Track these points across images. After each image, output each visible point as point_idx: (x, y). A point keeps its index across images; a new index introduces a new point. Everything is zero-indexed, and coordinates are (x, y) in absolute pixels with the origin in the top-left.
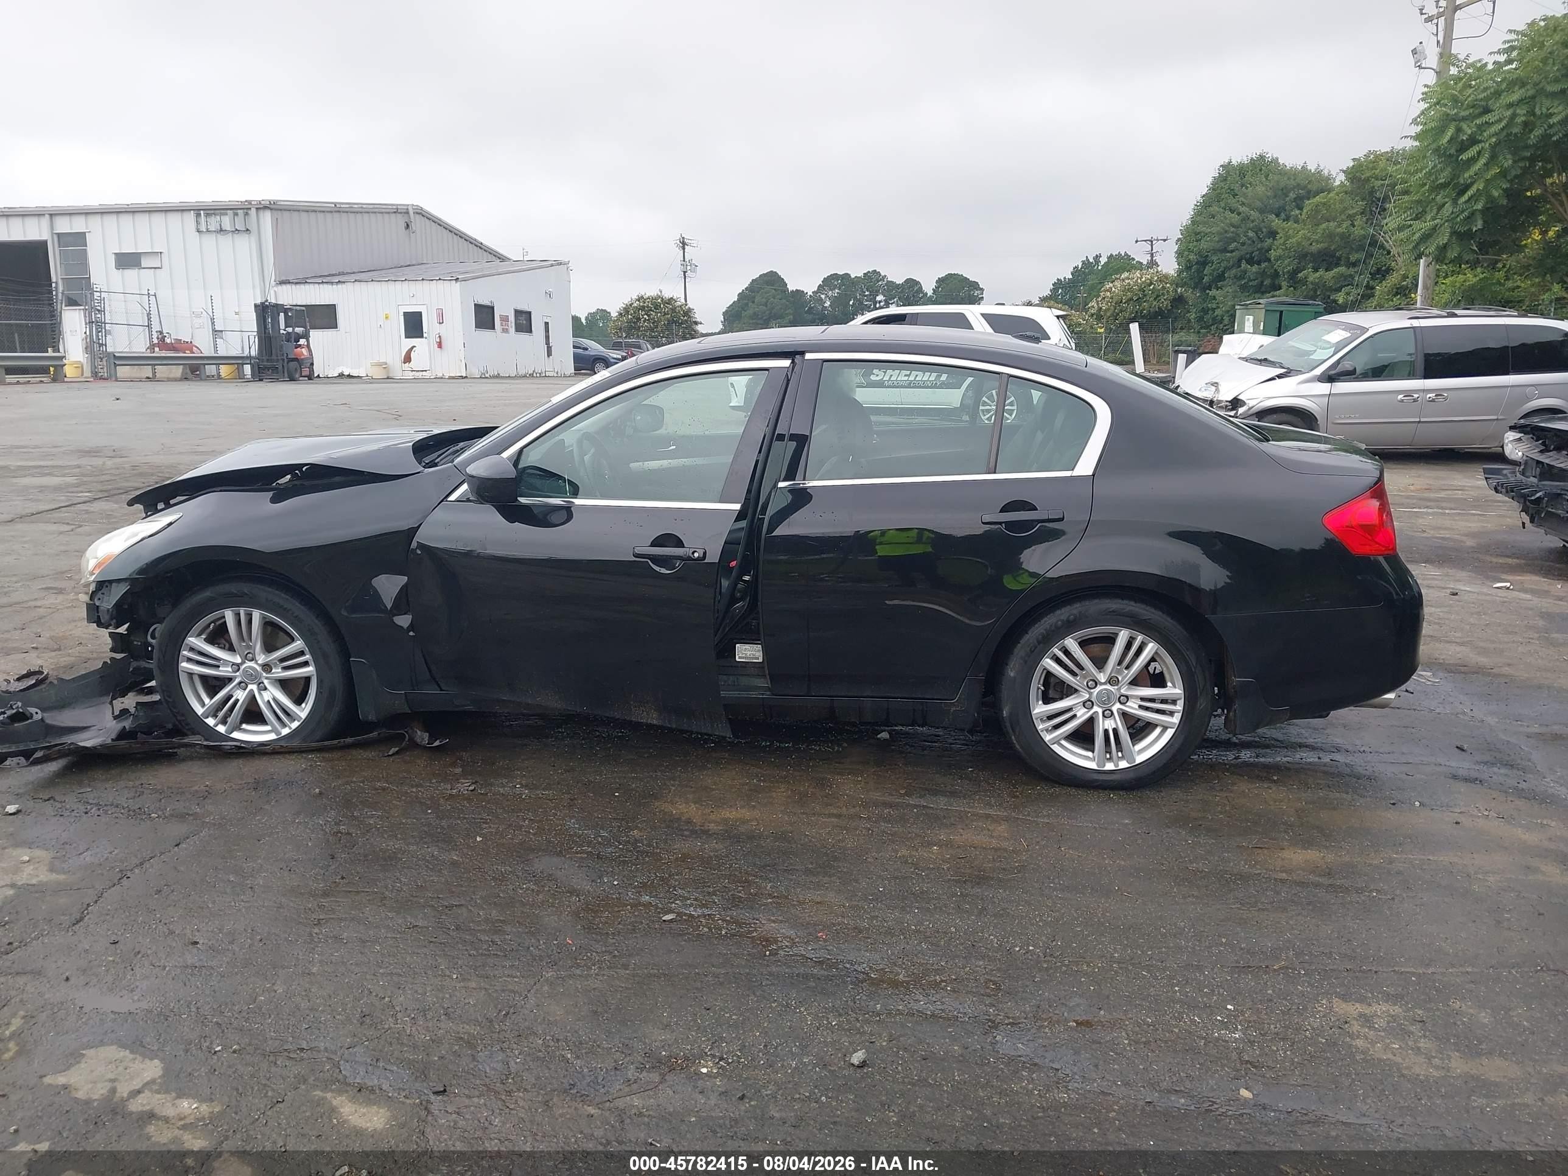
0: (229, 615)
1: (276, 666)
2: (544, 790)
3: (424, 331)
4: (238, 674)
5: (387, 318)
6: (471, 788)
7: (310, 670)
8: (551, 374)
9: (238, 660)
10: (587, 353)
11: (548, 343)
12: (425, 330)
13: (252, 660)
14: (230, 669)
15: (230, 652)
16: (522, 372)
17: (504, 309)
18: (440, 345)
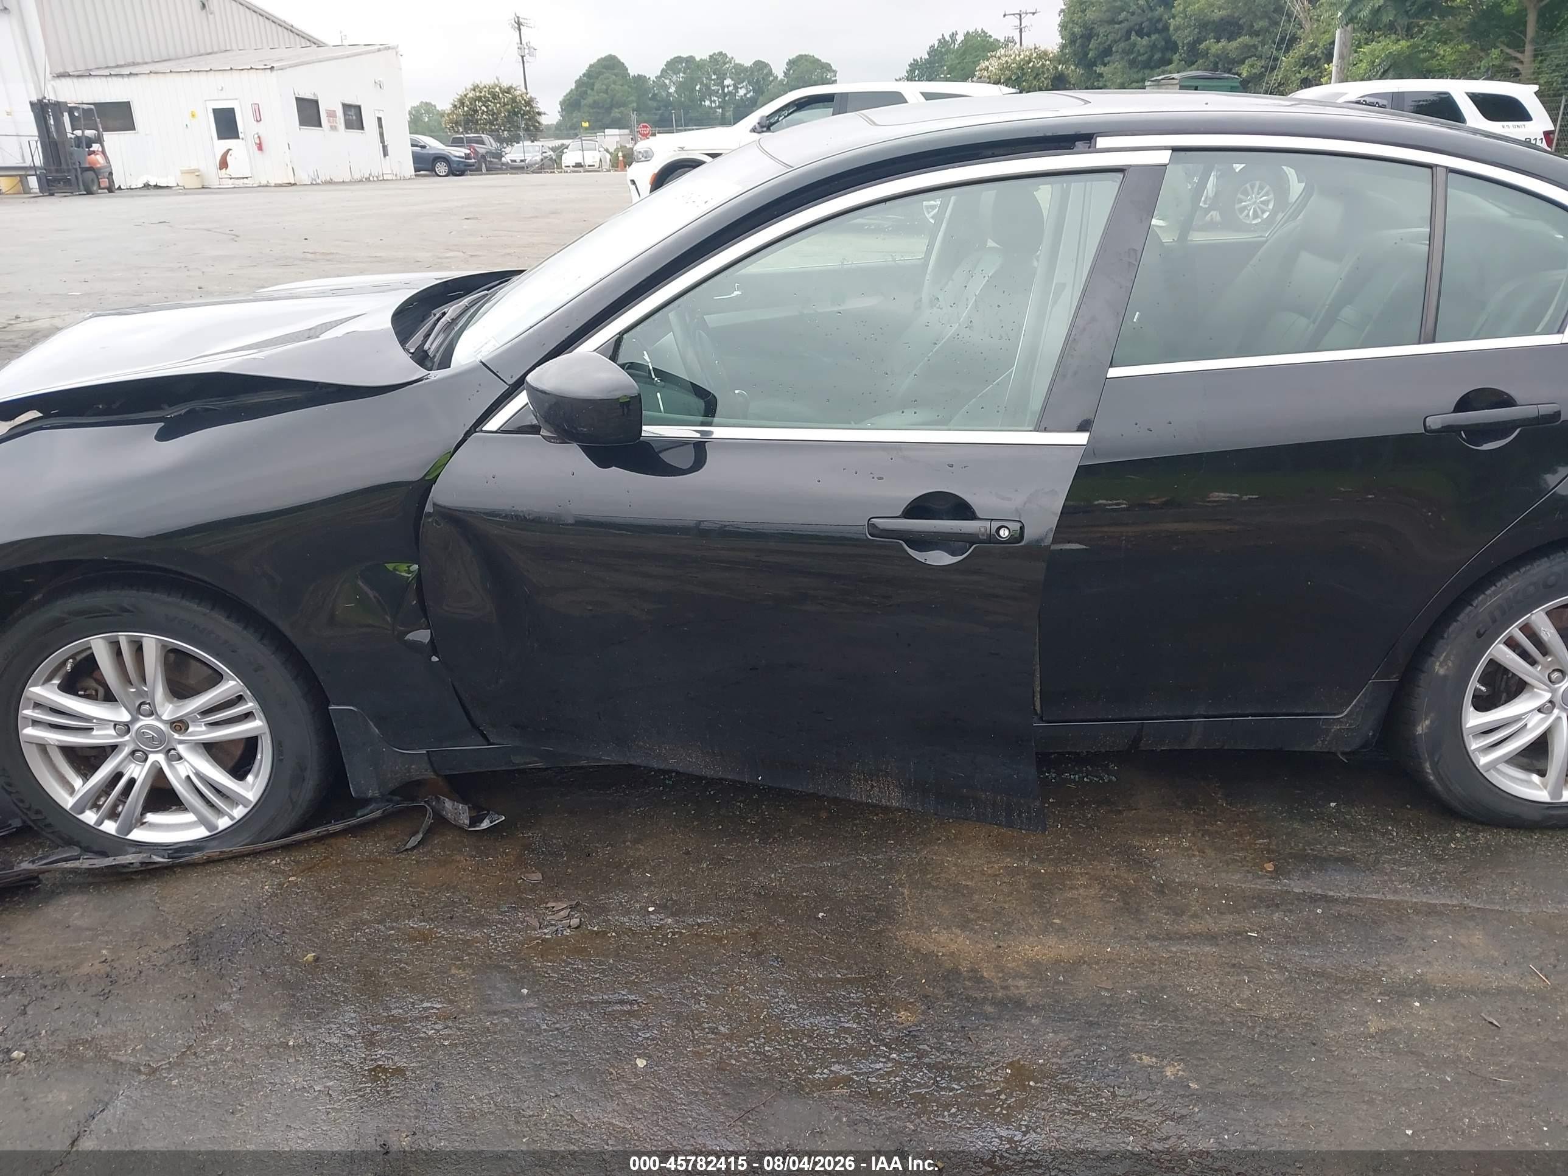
0: (99, 646)
1: (194, 720)
2: (698, 912)
3: (240, 131)
4: (127, 738)
5: (193, 116)
6: (575, 922)
7: (256, 725)
8: (390, 177)
9: (124, 716)
10: (424, 151)
11: (382, 141)
12: (240, 129)
13: (152, 714)
14: (112, 732)
15: (108, 705)
16: (357, 176)
17: (330, 104)
18: (260, 147)
